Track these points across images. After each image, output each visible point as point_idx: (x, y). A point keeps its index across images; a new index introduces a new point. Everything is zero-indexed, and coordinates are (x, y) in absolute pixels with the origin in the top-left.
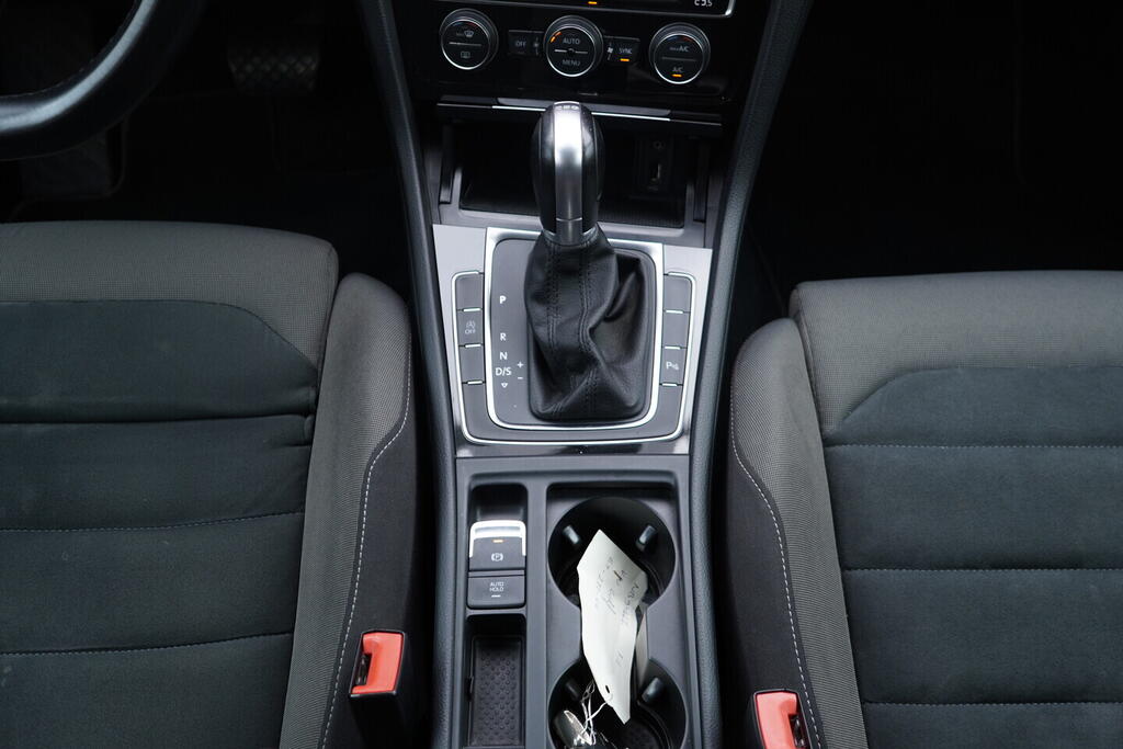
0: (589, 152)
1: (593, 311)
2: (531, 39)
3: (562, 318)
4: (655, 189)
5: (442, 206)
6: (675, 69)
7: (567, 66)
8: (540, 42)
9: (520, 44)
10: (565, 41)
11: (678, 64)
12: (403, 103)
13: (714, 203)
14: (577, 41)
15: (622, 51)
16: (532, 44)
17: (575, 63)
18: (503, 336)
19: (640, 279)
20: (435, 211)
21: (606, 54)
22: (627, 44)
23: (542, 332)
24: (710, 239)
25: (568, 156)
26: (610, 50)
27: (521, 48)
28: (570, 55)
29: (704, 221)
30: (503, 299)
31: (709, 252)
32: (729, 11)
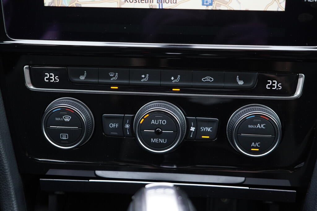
2: (123, 122)
6: (253, 144)
7: (155, 143)
8: (131, 124)
9: (113, 125)
10: (153, 122)
11: (256, 140)
12: (10, 179)
15: (203, 129)
16: (123, 125)
17: (162, 141)
21: (189, 132)
22: (208, 124)
26: (193, 129)
27: (114, 129)
28: (158, 134)
32: (298, 93)
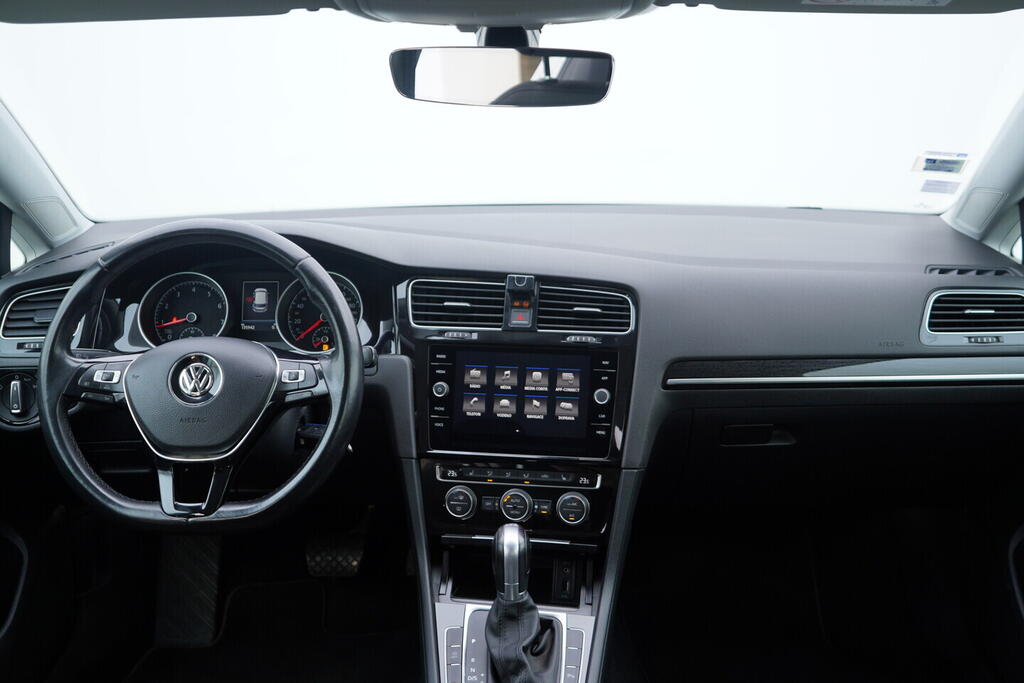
0: (522, 547)
1: (525, 639)
2: (494, 501)
3: (508, 644)
4: (566, 596)
5: (441, 597)
6: (570, 516)
7: (513, 514)
8: (499, 502)
9: (488, 504)
10: (512, 501)
11: (572, 513)
13: (596, 595)
14: (518, 501)
15: (543, 507)
16: (494, 503)
18: (473, 660)
19: (553, 630)
20: (436, 598)
21: (534, 509)
22: (545, 504)
23: (495, 652)
24: (595, 613)
25: (511, 548)
26: (537, 507)
27: (488, 506)
28: (515, 508)
29: (591, 604)
30: (473, 641)
31: (594, 618)
32: (598, 486)
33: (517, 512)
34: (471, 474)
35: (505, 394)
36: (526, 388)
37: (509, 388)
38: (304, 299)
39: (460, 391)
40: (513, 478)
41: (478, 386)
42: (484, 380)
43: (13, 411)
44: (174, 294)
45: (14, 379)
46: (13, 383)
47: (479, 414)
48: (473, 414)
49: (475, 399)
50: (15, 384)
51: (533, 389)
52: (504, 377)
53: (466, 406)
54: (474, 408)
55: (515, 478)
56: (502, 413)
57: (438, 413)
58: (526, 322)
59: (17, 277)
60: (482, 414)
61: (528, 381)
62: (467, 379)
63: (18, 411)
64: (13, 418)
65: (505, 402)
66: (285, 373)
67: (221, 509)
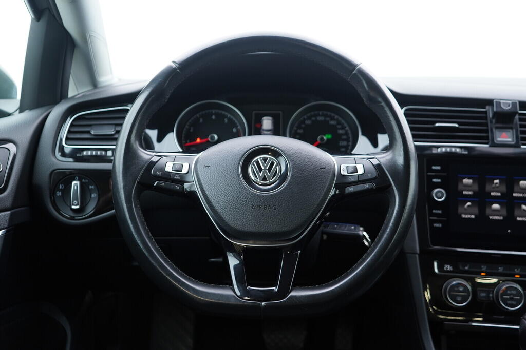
9: (483, 294)
10: (508, 292)
14: (514, 292)
16: (489, 295)
28: (512, 299)
33: (514, 303)
34: (467, 268)
35: (496, 200)
36: (515, 195)
37: (499, 194)
38: (303, 126)
39: (455, 197)
40: (505, 272)
41: (470, 193)
42: (476, 187)
43: (74, 207)
44: (198, 119)
45: (74, 180)
46: (74, 183)
47: (473, 217)
48: (468, 216)
49: (469, 204)
50: (75, 184)
51: (521, 195)
52: (493, 186)
53: (460, 210)
54: (468, 212)
55: (508, 272)
56: (494, 215)
57: (436, 215)
58: (510, 140)
59: (77, 98)
60: (476, 216)
61: (516, 189)
62: (460, 187)
63: (78, 207)
64: (72, 214)
65: (496, 206)
66: (343, 167)
67: (293, 293)
